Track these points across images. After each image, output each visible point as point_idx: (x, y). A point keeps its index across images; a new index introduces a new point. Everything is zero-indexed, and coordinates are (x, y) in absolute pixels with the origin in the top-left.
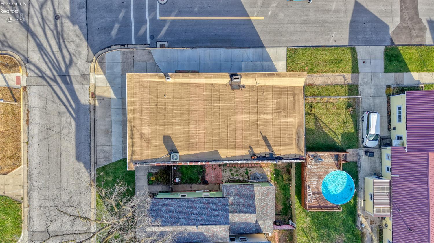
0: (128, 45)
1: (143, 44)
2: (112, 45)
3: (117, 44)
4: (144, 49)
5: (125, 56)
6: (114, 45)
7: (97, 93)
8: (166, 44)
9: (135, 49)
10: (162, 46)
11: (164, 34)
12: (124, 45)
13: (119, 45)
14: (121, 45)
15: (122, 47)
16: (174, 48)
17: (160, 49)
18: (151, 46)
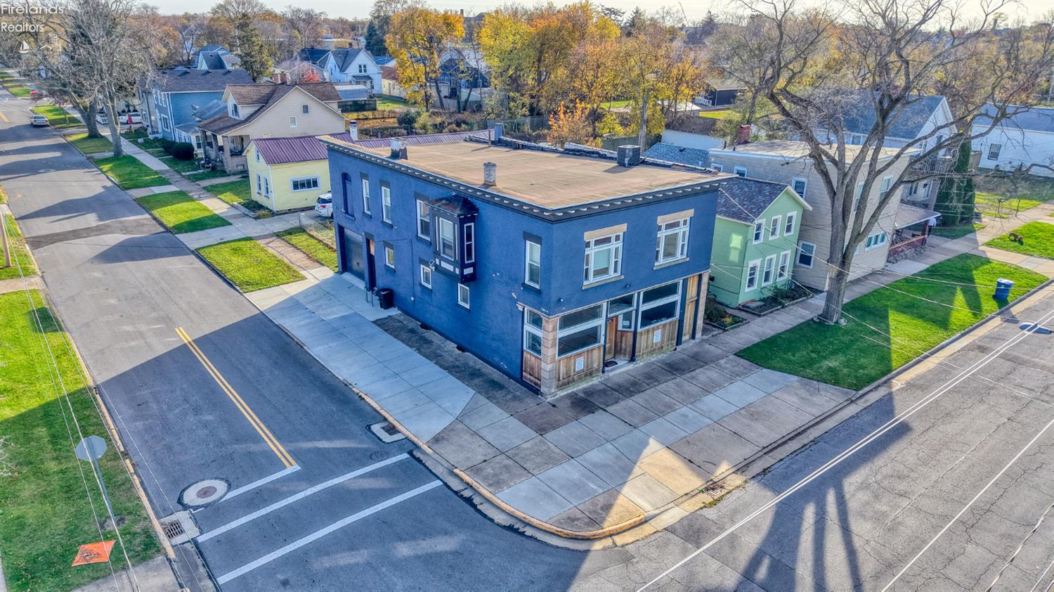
0: (456, 493)
1: (424, 465)
2: (498, 525)
3: (479, 516)
4: (436, 456)
5: (505, 476)
6: (492, 520)
7: (697, 483)
8: (376, 428)
9: (456, 471)
10: (391, 430)
11: (345, 441)
12: (469, 501)
13: (479, 512)
14: (474, 506)
15: (476, 500)
16: (378, 409)
17: (406, 430)
18: (411, 447)
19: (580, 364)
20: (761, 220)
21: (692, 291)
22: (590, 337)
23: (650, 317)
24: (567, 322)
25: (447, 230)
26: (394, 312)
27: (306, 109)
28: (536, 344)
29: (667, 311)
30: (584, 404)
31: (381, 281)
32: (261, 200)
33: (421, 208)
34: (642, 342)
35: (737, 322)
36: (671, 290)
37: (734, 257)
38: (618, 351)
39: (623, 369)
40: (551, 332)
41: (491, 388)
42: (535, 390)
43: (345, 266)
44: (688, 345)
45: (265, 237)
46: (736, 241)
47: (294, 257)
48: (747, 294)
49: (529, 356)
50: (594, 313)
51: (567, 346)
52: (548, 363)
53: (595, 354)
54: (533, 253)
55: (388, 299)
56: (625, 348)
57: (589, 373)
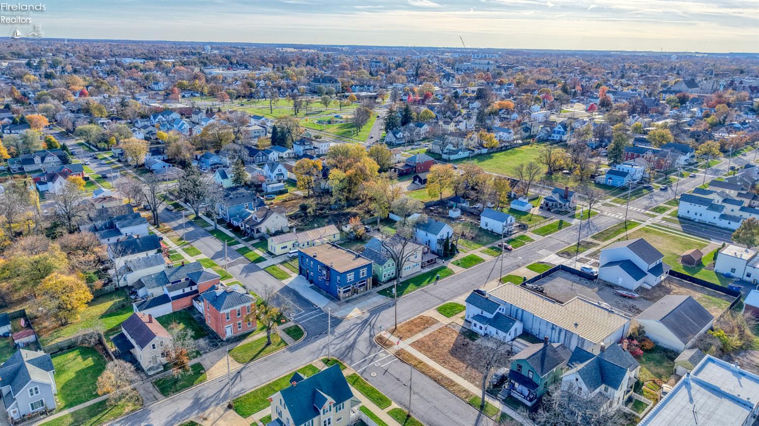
5: (334, 311)
10: (316, 306)
11: (310, 308)
16: (313, 303)
17: (319, 306)
18: (320, 308)
19: (347, 295)
20: (385, 265)
21: (369, 281)
22: (349, 290)
23: (360, 286)
24: (344, 289)
25: (324, 272)
26: (313, 285)
27: (277, 217)
28: (339, 292)
29: (364, 285)
30: (347, 302)
31: (310, 278)
32: (273, 252)
33: (319, 267)
34: (359, 291)
35: (380, 285)
36: (365, 281)
37: (381, 272)
38: (355, 292)
39: (355, 295)
40: (342, 290)
41: (332, 300)
42: (339, 300)
43: (300, 273)
44: (369, 291)
45: (277, 264)
46: (381, 269)
47: (287, 270)
48: (383, 279)
49: (338, 294)
50: (350, 286)
51: (344, 292)
52: (341, 295)
53: (350, 293)
54: (338, 278)
55: (311, 282)
56: (356, 292)
57: (349, 296)
